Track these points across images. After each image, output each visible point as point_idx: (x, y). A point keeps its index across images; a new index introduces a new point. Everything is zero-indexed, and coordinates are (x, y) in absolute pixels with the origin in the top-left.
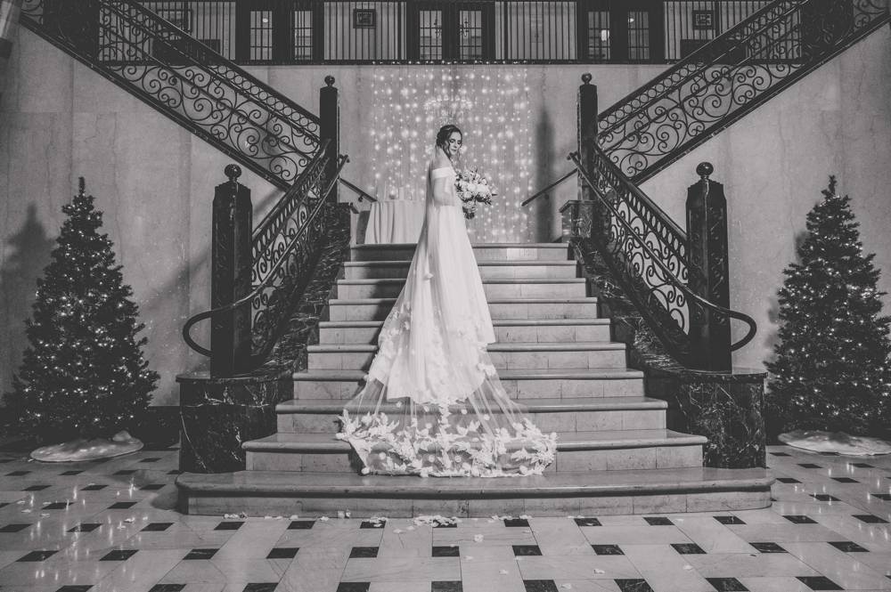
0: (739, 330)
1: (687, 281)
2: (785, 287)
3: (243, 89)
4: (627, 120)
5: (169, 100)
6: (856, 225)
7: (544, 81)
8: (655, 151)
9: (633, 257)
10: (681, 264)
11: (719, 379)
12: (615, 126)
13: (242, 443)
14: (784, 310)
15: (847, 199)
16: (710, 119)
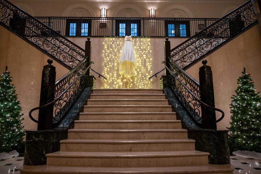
0: (218, 115)
1: (200, 99)
2: (231, 103)
3: (62, 41)
4: (180, 52)
5: (39, 45)
6: (253, 83)
7: (155, 42)
8: (189, 61)
9: (182, 92)
10: (198, 93)
11: (212, 132)
12: (176, 54)
13: (45, 154)
14: (232, 110)
15: (249, 74)
16: (205, 51)
